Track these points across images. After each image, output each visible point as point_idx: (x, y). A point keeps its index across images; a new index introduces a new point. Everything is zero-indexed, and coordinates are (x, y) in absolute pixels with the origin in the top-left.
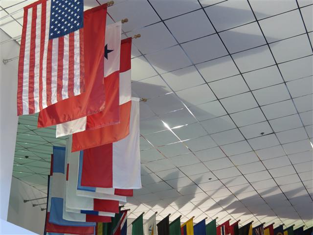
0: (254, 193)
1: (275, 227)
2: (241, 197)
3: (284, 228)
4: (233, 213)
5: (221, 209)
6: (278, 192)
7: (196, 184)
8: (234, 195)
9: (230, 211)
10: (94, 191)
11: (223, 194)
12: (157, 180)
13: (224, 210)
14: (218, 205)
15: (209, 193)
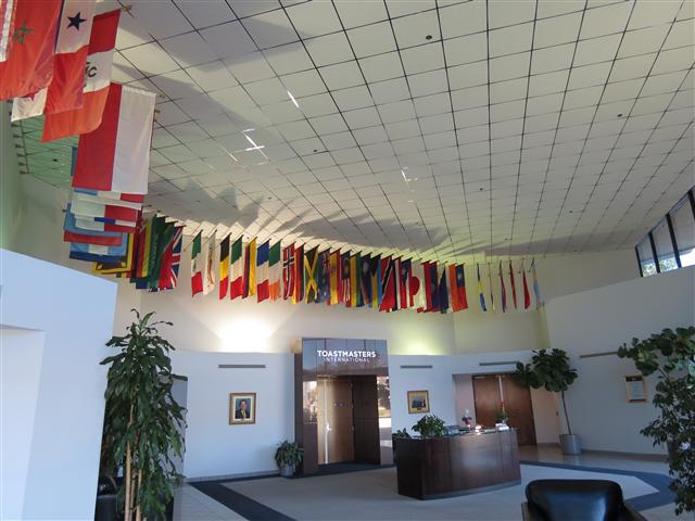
0: (319, 217)
1: (342, 252)
2: (307, 220)
3: (351, 254)
4: (302, 236)
5: (288, 231)
6: (343, 217)
7: (257, 203)
8: (299, 217)
9: (299, 234)
10: (95, 194)
11: (286, 216)
12: (214, 196)
13: (292, 232)
14: (285, 226)
15: (272, 213)
